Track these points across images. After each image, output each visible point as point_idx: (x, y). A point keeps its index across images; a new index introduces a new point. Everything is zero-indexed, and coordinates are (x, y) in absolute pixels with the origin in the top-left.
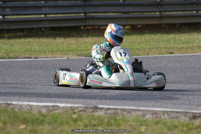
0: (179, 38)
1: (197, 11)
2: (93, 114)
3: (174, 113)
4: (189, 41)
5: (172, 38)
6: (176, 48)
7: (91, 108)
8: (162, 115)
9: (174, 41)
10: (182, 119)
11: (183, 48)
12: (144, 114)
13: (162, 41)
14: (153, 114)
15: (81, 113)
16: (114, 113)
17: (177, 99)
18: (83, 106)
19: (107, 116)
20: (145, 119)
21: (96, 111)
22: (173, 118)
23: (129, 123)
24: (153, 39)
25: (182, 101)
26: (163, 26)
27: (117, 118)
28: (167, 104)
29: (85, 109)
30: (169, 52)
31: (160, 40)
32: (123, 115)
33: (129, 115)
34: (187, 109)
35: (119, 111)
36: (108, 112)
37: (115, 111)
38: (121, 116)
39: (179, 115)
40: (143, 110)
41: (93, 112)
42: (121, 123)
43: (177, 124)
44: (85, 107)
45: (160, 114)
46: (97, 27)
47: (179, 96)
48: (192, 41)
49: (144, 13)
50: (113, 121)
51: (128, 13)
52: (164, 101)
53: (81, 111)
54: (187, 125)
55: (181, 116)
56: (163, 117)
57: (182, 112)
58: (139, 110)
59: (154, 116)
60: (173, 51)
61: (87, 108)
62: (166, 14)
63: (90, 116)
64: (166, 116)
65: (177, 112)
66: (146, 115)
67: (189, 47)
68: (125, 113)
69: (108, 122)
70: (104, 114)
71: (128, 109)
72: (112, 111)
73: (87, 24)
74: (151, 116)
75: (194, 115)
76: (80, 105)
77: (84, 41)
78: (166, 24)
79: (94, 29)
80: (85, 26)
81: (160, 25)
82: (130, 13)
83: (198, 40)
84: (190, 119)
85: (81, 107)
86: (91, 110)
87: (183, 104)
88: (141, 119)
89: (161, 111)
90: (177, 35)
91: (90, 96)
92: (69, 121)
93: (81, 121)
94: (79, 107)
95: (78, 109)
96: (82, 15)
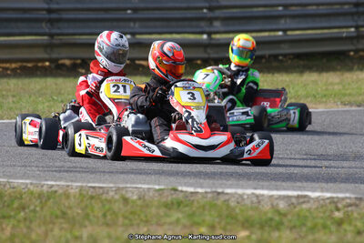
15: (350, 209)
18: (353, 196)
29: (357, 202)
44: (356, 198)
53: (350, 205)
61: (360, 199)
73: (360, 47)
76: (348, 195)
77: (355, 77)
80: (356, 51)
85: (350, 198)
92: (329, 223)
93: (350, 224)
94: (347, 198)
95: (344, 203)
96: (353, 30)
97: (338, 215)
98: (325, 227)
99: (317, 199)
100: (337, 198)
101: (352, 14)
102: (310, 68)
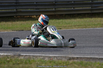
0: (65, 21)
1: (74, 8)
2: (18, 58)
3: (59, 57)
4: (70, 23)
5: (61, 22)
6: (63, 26)
7: (17, 55)
8: (53, 58)
9: (62, 23)
10: (63, 60)
11: (67, 26)
12: (44, 58)
13: (56, 23)
14: (49, 58)
15: (12, 58)
16: (29, 58)
17: (62, 51)
18: (13, 54)
19: (25, 59)
20: (44, 60)
21: (20, 57)
22: (59, 59)
23: (36, 62)
24: (51, 22)
25: (64, 52)
26: (57, 15)
27: (30, 60)
28: (57, 53)
29: (14, 56)
30: (59, 28)
31: (55, 22)
32: (33, 59)
33: (37, 58)
34: (66, 55)
35: (31, 57)
36: (26, 57)
37: (29, 57)
38: (32, 59)
39: (62, 58)
40: (43, 56)
41: (18, 57)
42: (32, 62)
43: (61, 62)
44: (14, 55)
45: (52, 58)
46: (23, 16)
47: (63, 50)
48: (71, 23)
49: (47, 9)
50: (28, 62)
51: (39, 9)
52: (55, 52)
53: (12, 57)
54: (66, 63)
55: (63, 59)
56: (54, 59)
57: (63, 57)
58: (42, 56)
59: (49, 59)
60: (61, 28)
61: (15, 55)
62: (58, 10)
63: (16, 59)
64: (55, 58)
65: (61, 57)
66: (45, 59)
67: (70, 26)
68: (34, 58)
69: (26, 62)
70: (24, 58)
71: (36, 56)
72: (28, 57)
73: (17, 15)
74: (47, 59)
75: (70, 58)
76: (11, 54)
77: (16, 23)
78: (58, 15)
79: (21, 17)
80: (16, 16)
81: (55, 15)
82: (40, 9)
83: (74, 22)
84: (68, 60)
85: (12, 55)
86: (17, 56)
87: (65, 53)
88: (43, 60)
89: (53, 56)
90: (63, 20)
91: (17, 50)
92: (5, 62)
93: (11, 62)
94: (11, 55)
95: (10, 56)
96: (15, 10)
97: (8, 59)
98: (4, 63)
99: (3, 55)
100: (8, 55)
101: (15, 6)
102: (3, 21)
